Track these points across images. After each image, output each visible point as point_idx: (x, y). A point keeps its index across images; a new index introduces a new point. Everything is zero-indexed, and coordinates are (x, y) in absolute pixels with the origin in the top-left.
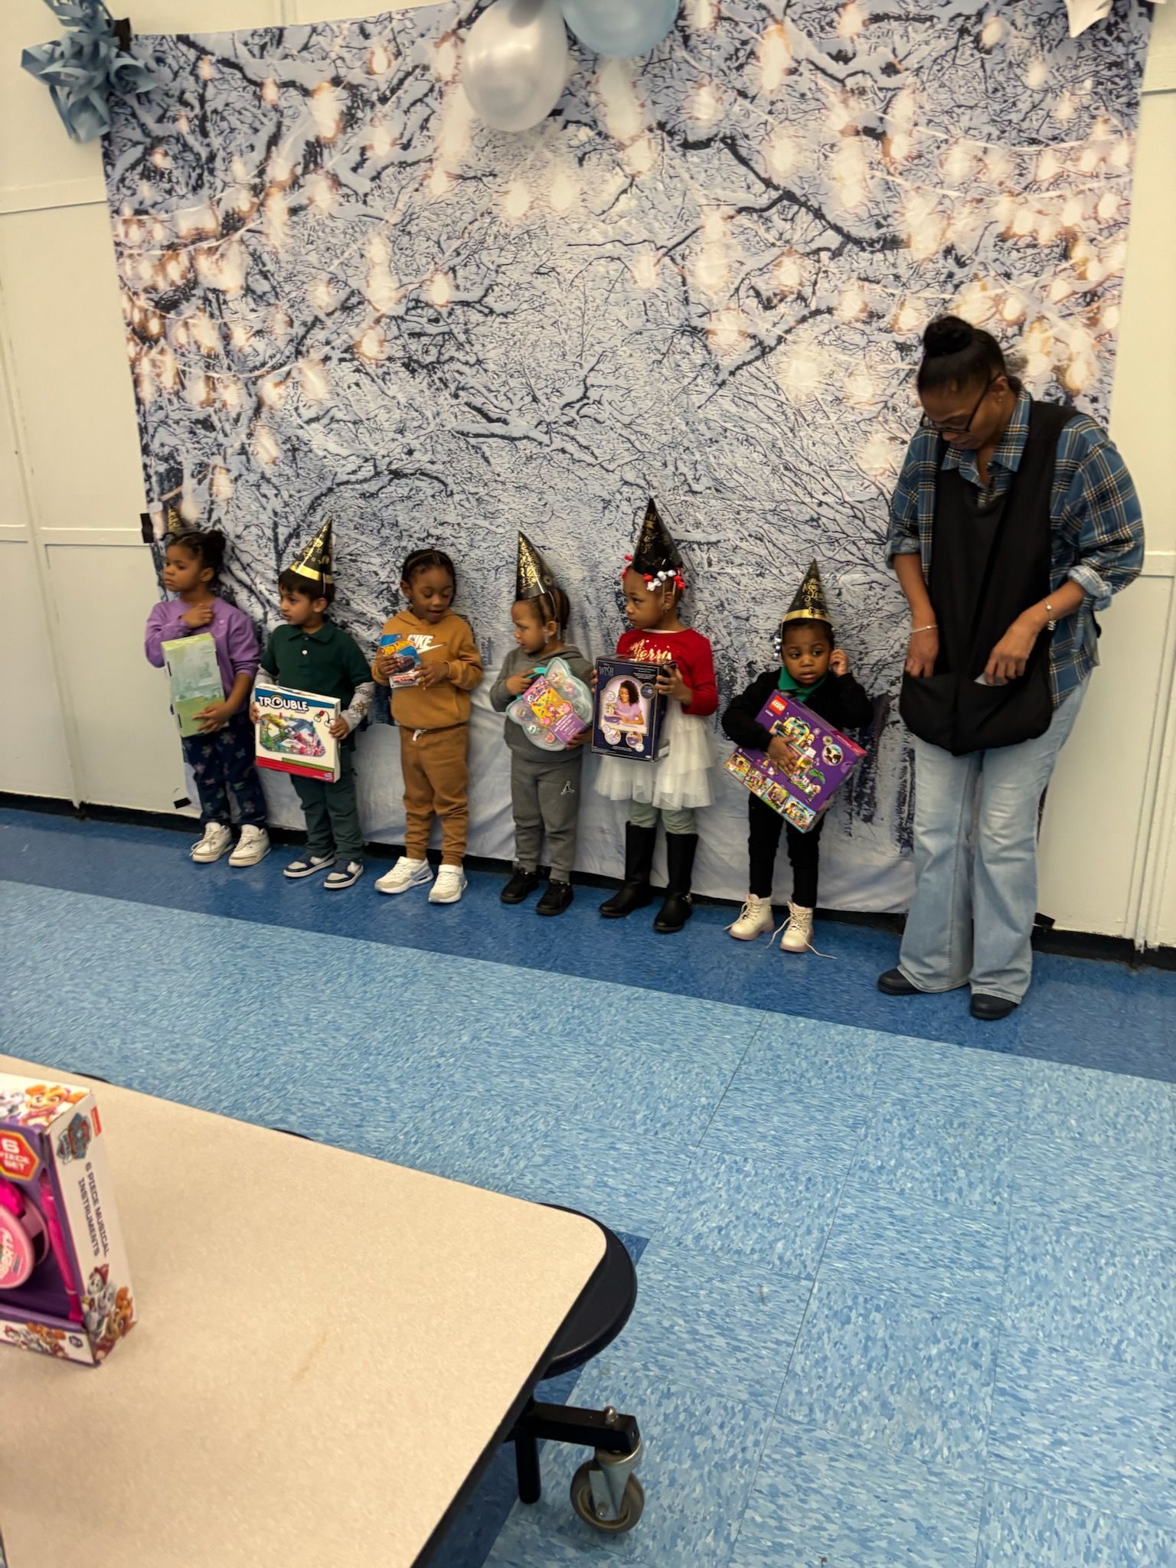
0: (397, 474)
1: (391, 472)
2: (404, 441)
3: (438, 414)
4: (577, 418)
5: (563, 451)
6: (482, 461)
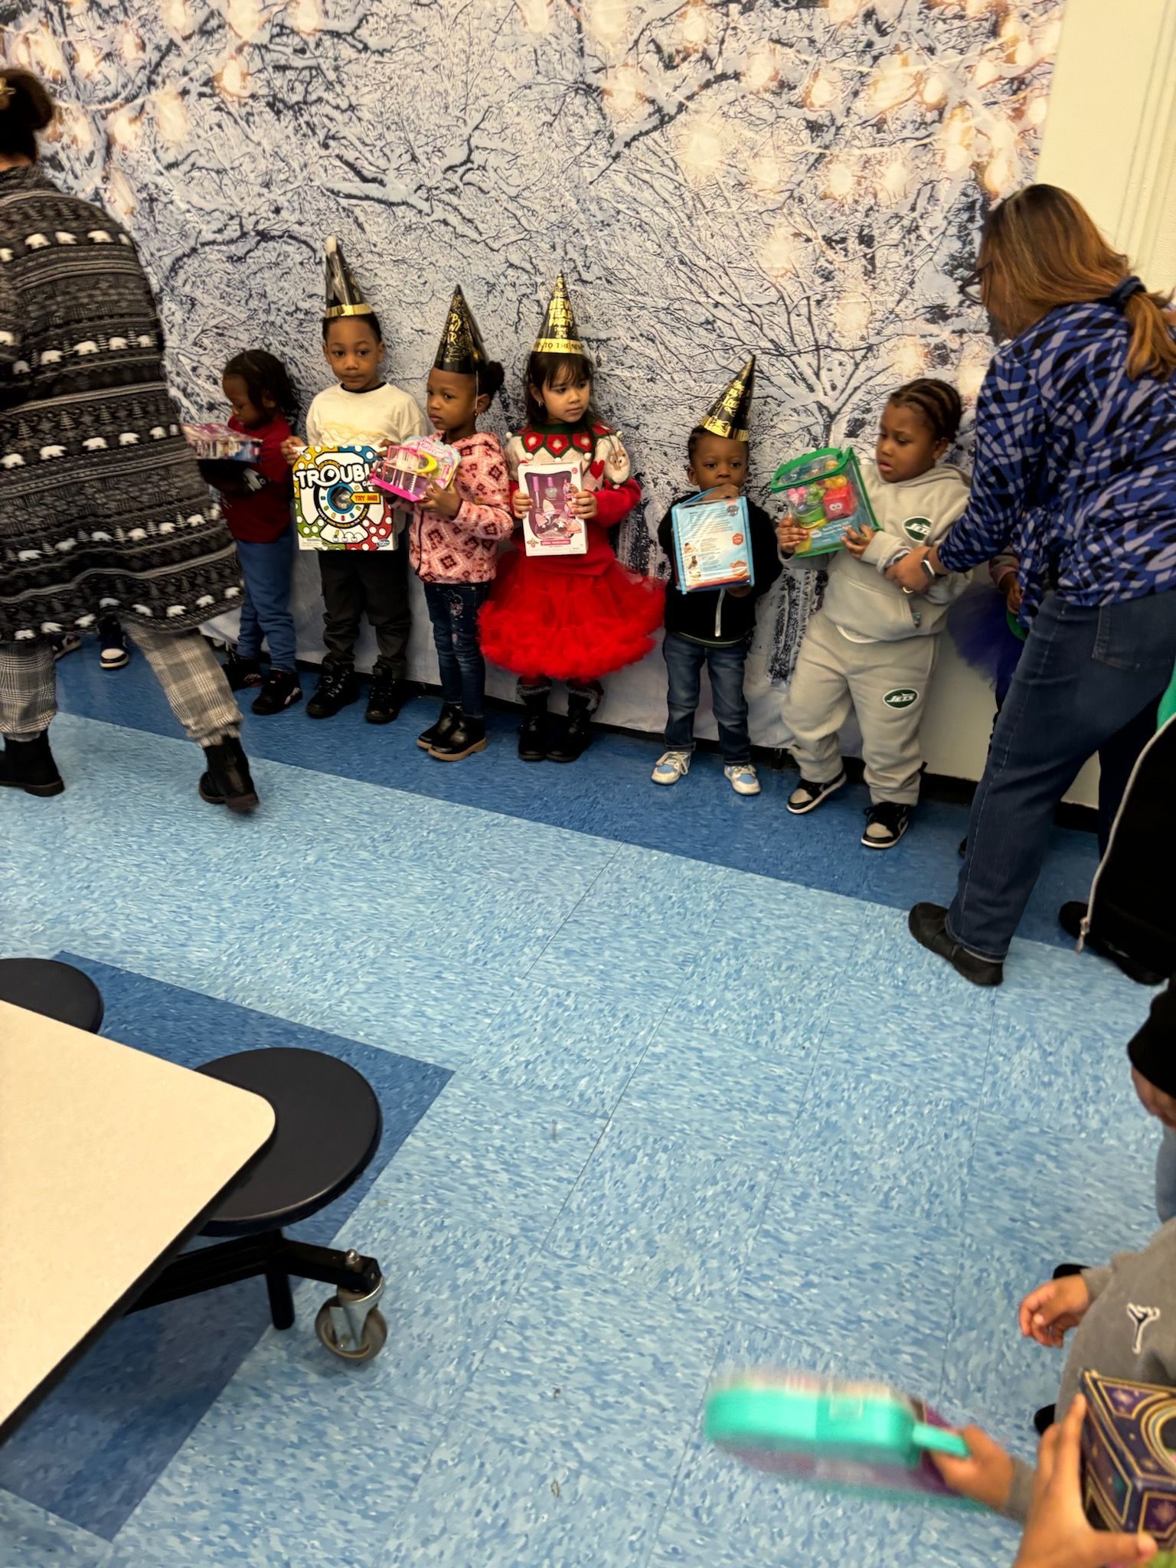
0: (264, 236)
1: (258, 233)
2: (272, 196)
3: (305, 165)
4: (460, 185)
5: (445, 223)
6: (354, 227)
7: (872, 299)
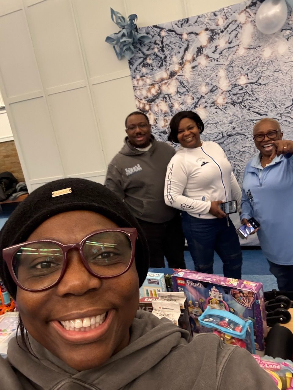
0: (230, 136)
1: (228, 135)
2: (232, 125)
3: (243, 116)
4: (290, 111)
5: (286, 121)
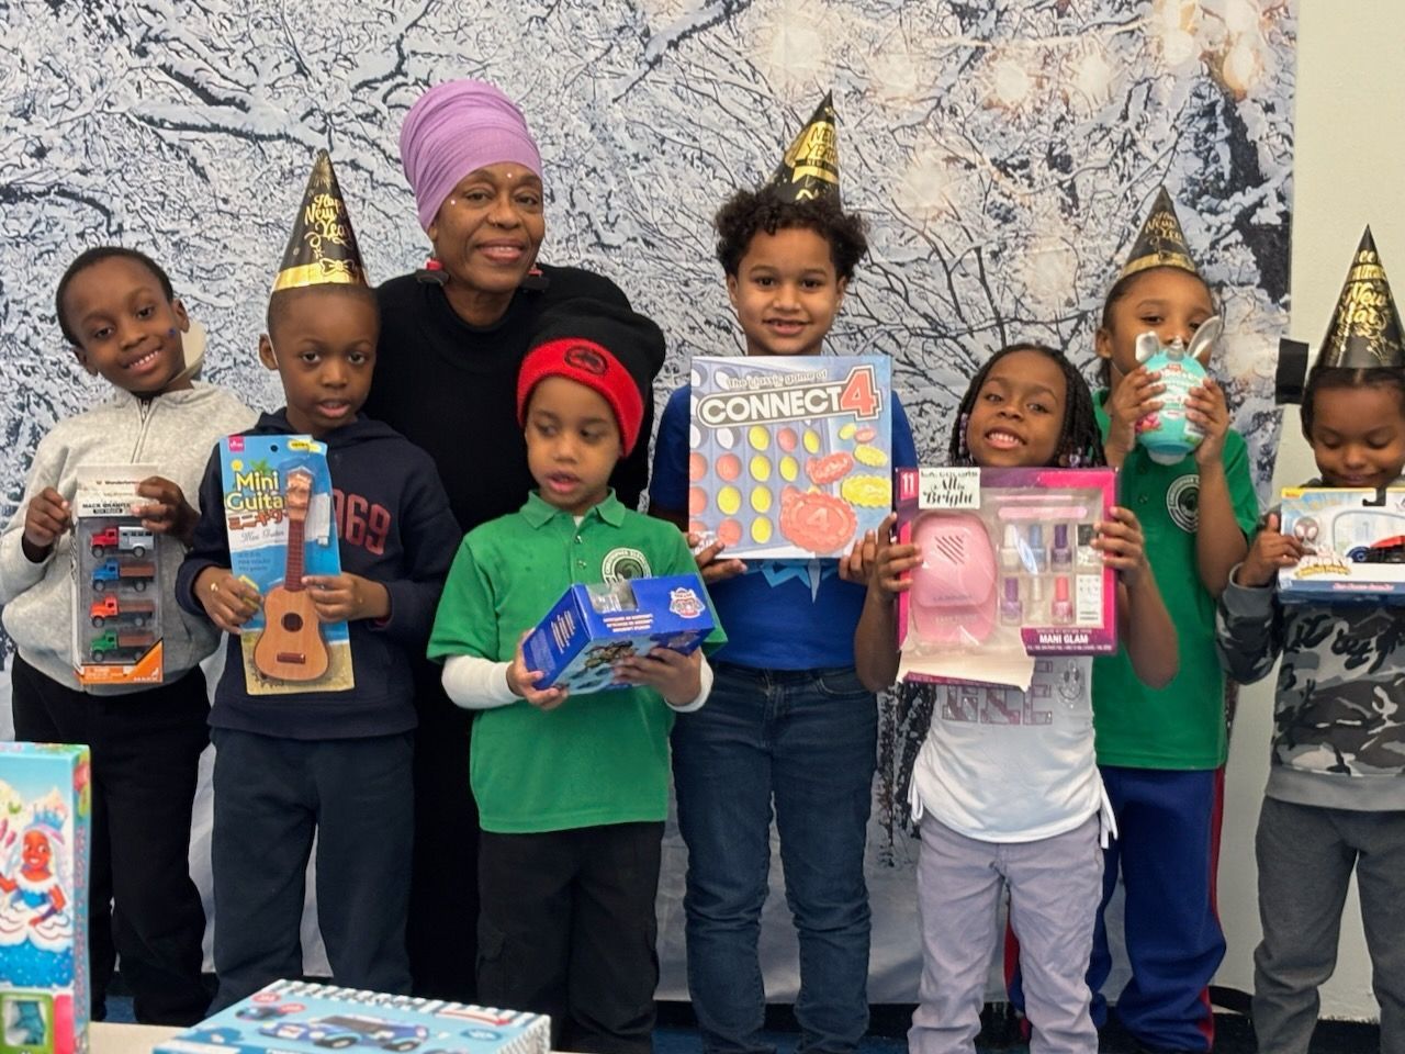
2: (31, 131)
3: (102, 82)
4: (383, 108)
5: (355, 166)
6: (189, 173)
7: (1079, 246)
